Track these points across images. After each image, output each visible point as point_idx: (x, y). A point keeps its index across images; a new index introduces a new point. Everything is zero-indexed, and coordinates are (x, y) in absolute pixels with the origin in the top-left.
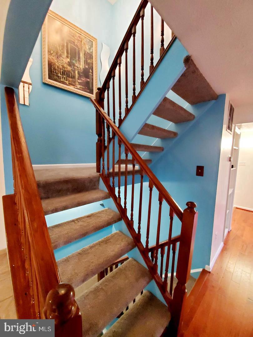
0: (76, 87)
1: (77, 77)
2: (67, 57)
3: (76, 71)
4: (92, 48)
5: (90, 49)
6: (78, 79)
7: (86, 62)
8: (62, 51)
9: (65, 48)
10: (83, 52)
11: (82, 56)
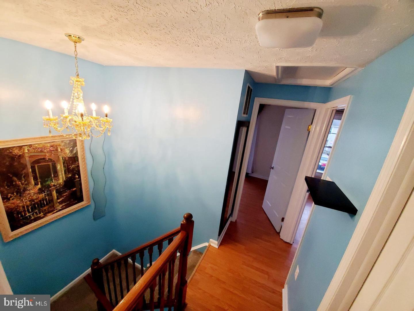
0: (55, 212)
1: (56, 197)
2: (36, 184)
3: (53, 191)
4: (76, 148)
5: (71, 151)
6: (58, 199)
7: (67, 170)
8: (26, 183)
9: (31, 175)
10: (62, 161)
11: (60, 167)
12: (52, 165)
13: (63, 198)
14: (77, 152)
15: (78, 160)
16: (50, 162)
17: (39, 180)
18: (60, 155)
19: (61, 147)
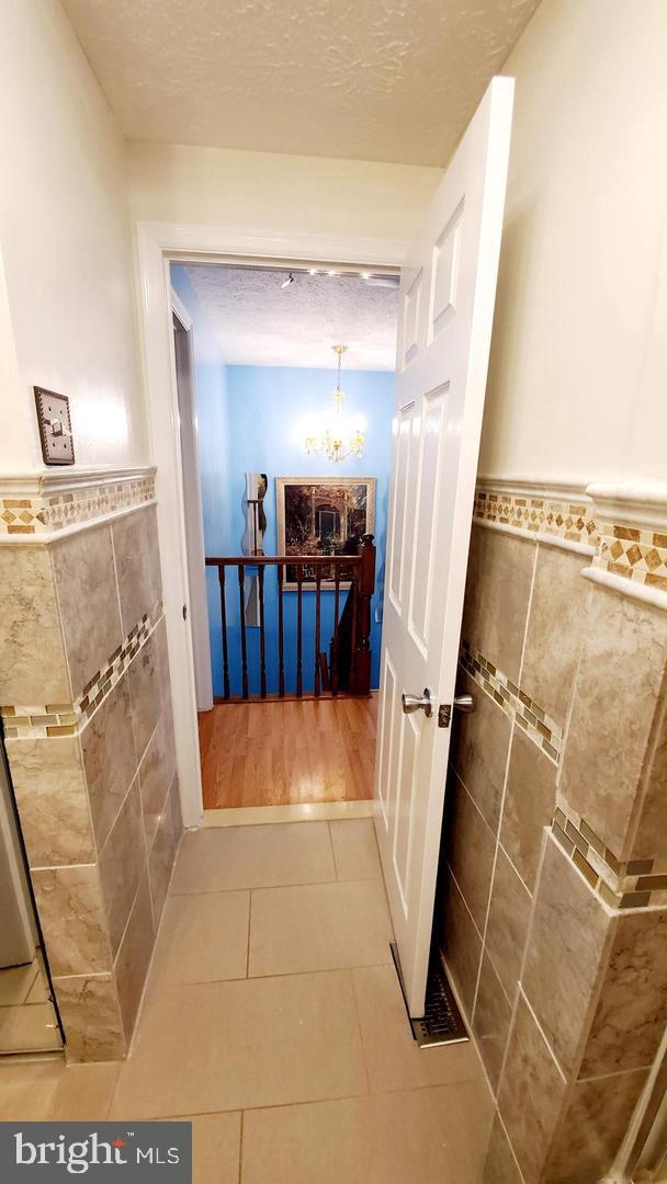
3: (332, 551)
4: (365, 497)
5: (359, 502)
7: (351, 528)
8: (308, 530)
9: (314, 522)
10: (347, 513)
11: (343, 521)
12: (336, 516)
14: (365, 503)
15: (365, 517)
16: (334, 511)
17: (320, 531)
18: (346, 505)
19: (348, 494)
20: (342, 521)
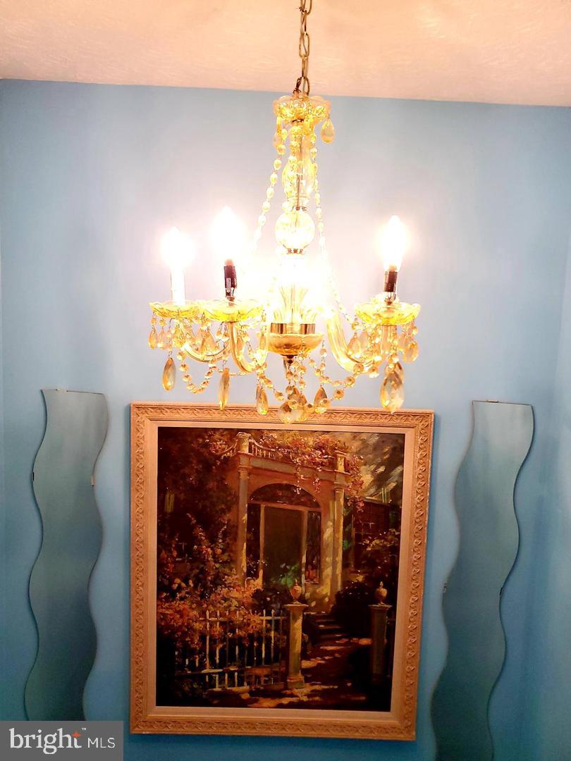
0: (285, 701)
1: (297, 647)
2: (252, 573)
3: (295, 619)
4: (399, 469)
5: (380, 480)
6: (304, 655)
7: (355, 556)
8: (225, 557)
9: (243, 533)
10: (342, 512)
11: (332, 533)
12: (310, 519)
13: (319, 661)
14: (399, 487)
15: (397, 525)
16: (304, 504)
17: (261, 562)
18: (340, 486)
19: (348, 457)
20: (328, 534)
